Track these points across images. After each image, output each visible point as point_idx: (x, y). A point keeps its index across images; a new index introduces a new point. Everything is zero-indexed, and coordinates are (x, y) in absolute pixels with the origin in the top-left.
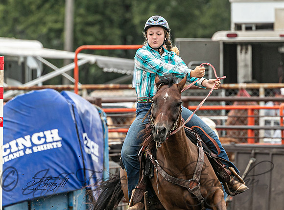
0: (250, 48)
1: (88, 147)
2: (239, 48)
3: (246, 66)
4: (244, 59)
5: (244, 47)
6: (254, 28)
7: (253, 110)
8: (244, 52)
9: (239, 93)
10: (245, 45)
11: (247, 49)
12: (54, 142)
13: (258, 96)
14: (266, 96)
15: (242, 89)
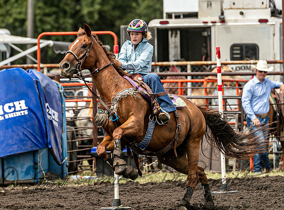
0: (179, 33)
1: (50, 115)
2: (170, 33)
3: (176, 47)
4: (174, 42)
5: (174, 33)
6: (182, 17)
7: (182, 83)
8: (174, 35)
9: (170, 69)
10: (174, 30)
11: (176, 34)
12: (22, 110)
13: (186, 71)
14: (192, 71)
15: (173, 66)
